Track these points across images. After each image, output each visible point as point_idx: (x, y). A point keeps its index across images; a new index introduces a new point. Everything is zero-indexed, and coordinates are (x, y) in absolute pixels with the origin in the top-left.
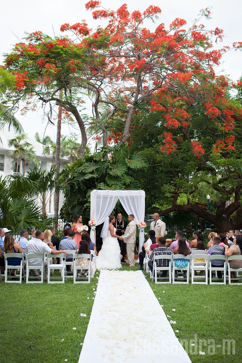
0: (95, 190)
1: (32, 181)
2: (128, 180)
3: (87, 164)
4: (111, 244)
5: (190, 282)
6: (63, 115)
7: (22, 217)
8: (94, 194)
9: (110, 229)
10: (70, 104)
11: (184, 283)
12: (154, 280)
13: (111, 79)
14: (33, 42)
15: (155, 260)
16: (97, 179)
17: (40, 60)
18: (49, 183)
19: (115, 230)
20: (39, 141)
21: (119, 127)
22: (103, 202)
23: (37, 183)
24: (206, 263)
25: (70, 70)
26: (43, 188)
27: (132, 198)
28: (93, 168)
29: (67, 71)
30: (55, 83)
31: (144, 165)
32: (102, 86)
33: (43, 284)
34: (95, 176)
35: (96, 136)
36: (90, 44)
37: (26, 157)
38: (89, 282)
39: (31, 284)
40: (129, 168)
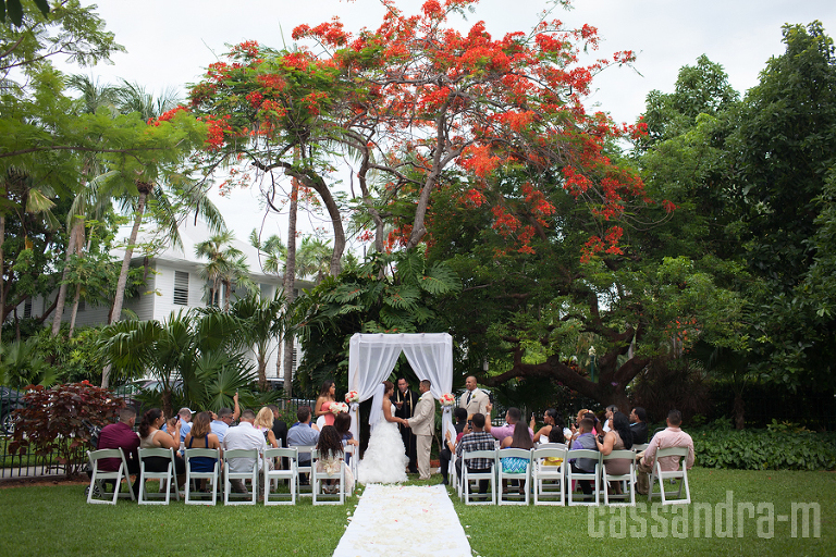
0: (356, 335)
1: (238, 319)
2: (423, 316)
3: (344, 286)
4: (386, 437)
5: (532, 501)
6: (300, 194)
7: (220, 387)
8: (356, 340)
9: (384, 408)
10: (311, 173)
11: (520, 503)
12: (464, 499)
13: (392, 124)
14: (241, 61)
15: (465, 461)
16: (363, 314)
17: (253, 93)
18: (272, 323)
19: (393, 408)
20: (257, 245)
21: (407, 215)
22: (372, 357)
23: (249, 322)
24: (562, 465)
25: (308, 111)
26: (260, 333)
27: (428, 348)
28: (355, 294)
29: (303, 113)
30: (283, 133)
31: (453, 286)
32: (375, 138)
33: (257, 506)
34: (359, 308)
35: (364, 233)
36: (347, 62)
37: (231, 277)
38: (341, 502)
39: (233, 506)
40: (424, 294)
